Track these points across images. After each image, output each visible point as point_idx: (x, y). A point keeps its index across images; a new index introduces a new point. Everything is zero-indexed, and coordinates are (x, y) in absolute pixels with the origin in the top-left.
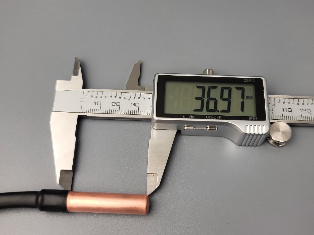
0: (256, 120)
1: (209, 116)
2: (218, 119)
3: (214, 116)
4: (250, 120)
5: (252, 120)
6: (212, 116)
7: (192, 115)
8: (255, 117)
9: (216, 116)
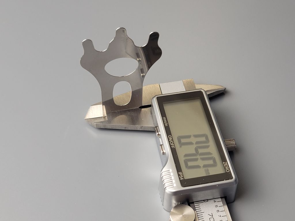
0: (180, 178)
1: (172, 137)
2: (171, 146)
3: (173, 141)
4: (178, 173)
5: (179, 175)
6: (173, 140)
7: (168, 124)
8: (183, 178)
9: (174, 143)
